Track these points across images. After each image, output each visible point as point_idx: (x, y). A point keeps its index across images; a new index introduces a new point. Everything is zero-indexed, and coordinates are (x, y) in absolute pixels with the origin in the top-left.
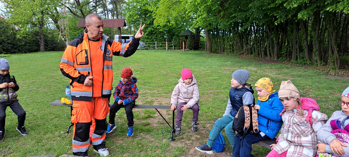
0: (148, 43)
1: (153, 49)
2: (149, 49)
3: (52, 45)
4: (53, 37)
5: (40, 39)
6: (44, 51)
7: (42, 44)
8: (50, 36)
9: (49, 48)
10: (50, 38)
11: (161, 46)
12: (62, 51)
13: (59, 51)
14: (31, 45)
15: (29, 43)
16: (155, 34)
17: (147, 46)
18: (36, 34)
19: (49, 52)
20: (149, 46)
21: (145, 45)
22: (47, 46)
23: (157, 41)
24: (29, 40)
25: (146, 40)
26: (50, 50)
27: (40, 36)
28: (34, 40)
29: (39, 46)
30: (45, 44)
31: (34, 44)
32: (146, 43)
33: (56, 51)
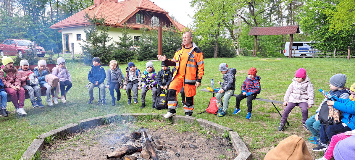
0: (324, 50)
1: (330, 57)
2: (325, 57)
3: (224, 52)
4: (225, 45)
5: (215, 47)
6: (217, 57)
7: (216, 51)
8: (223, 44)
9: (221, 55)
10: (223, 46)
11: (342, 54)
12: (232, 57)
13: (229, 57)
14: (208, 52)
15: (206, 50)
16: (334, 40)
17: (323, 54)
18: (213, 43)
19: (221, 58)
20: (325, 55)
21: (321, 53)
22: (220, 53)
23: (336, 48)
24: (207, 48)
25: (322, 47)
26: (222, 57)
27: (215, 44)
28: (210, 48)
29: (213, 53)
30: (218, 52)
31: (210, 51)
32: (322, 51)
33: (226, 57)
